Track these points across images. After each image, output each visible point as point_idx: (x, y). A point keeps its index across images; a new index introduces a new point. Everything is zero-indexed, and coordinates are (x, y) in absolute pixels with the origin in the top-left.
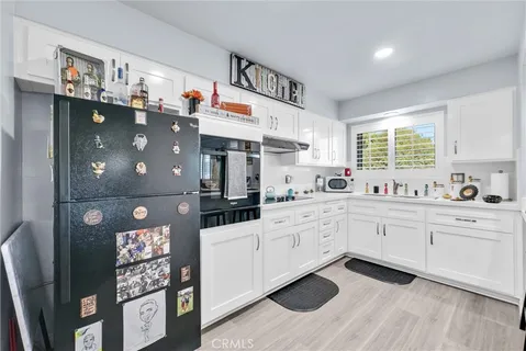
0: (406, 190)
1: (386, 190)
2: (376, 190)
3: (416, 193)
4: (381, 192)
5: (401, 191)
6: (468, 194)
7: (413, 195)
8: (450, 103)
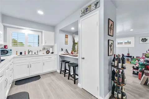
0: (32, 53)
1: (25, 53)
2: (21, 53)
3: (35, 53)
4: (23, 54)
5: (30, 53)
6: (48, 52)
7: (34, 54)
8: (43, 31)
